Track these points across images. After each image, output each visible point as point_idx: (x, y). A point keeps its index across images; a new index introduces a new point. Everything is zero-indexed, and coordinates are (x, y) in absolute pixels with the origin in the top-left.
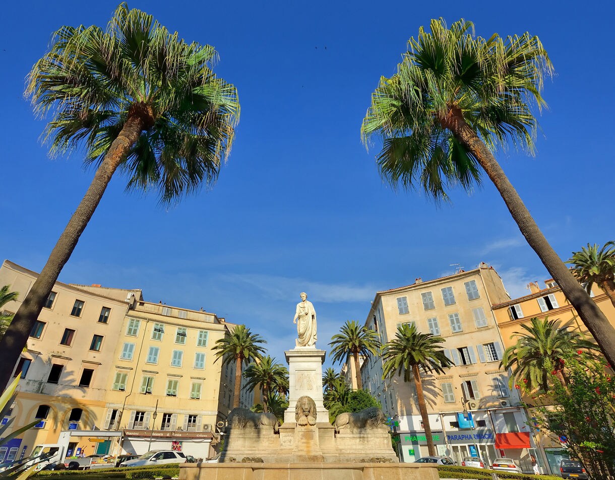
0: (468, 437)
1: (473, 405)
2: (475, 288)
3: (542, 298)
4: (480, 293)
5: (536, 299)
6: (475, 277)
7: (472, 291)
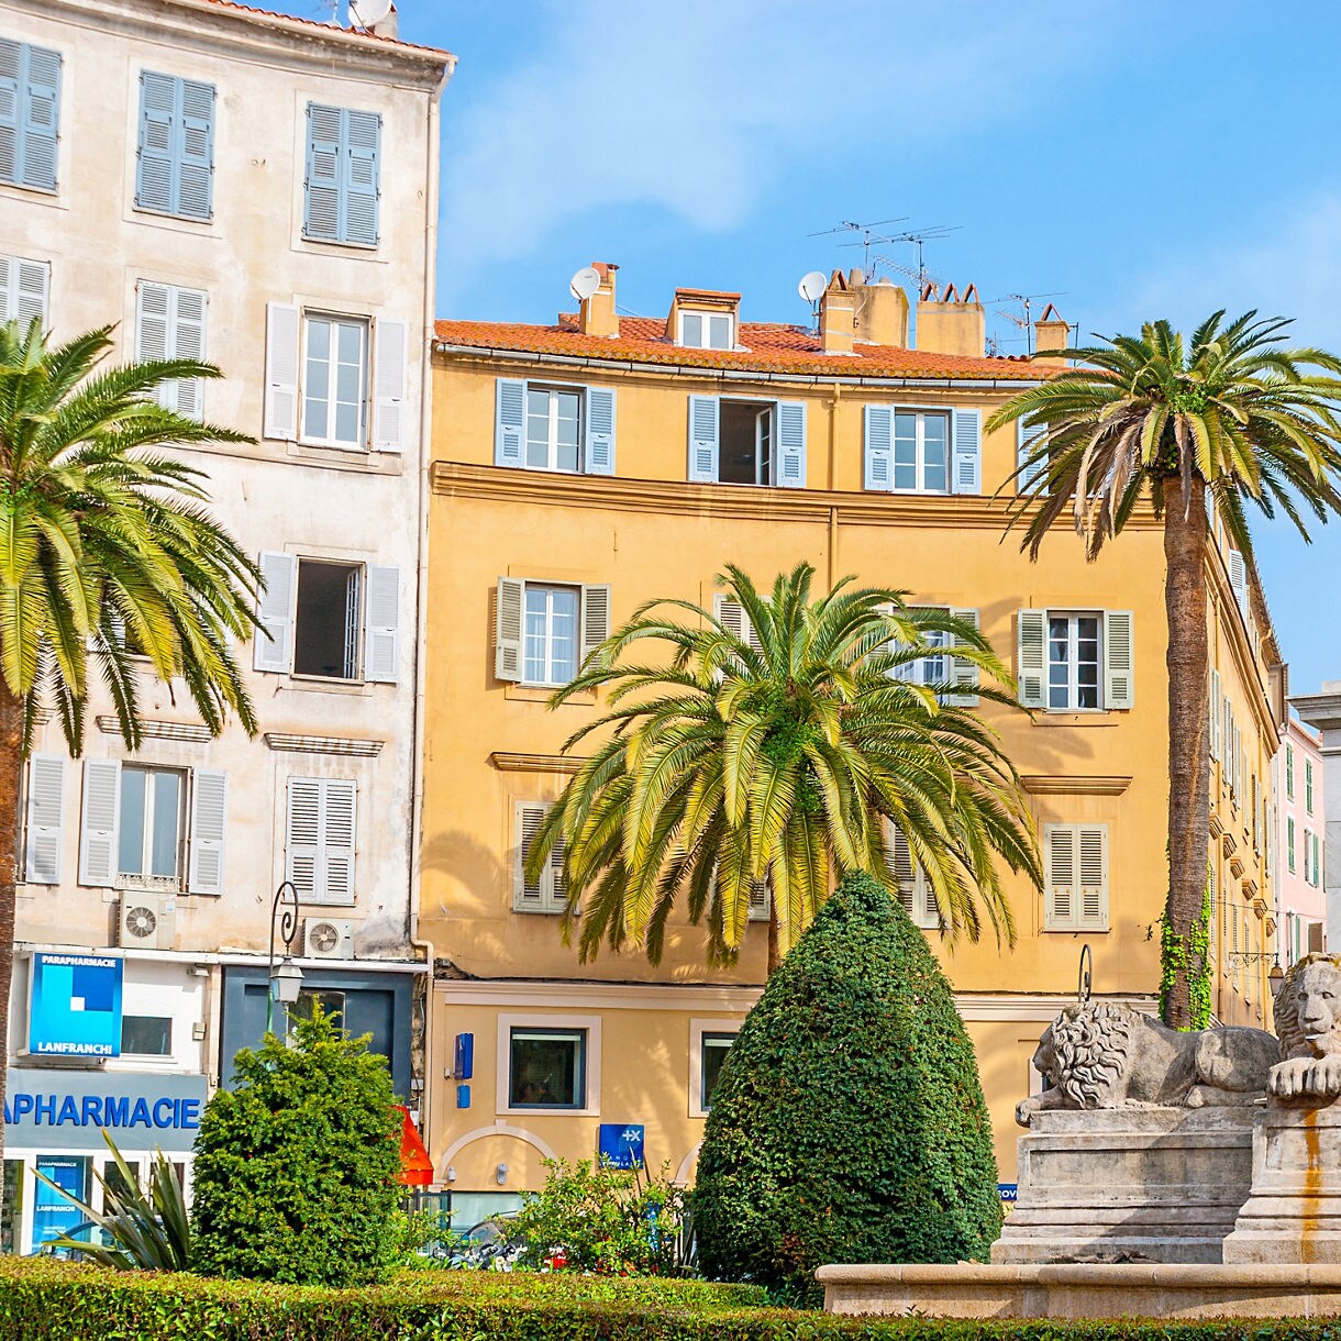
0: (50, 1110)
1: (142, 922)
2: (366, 171)
3: (715, 397)
4: (387, 219)
5: (684, 393)
6: (389, 99)
7: (344, 182)
